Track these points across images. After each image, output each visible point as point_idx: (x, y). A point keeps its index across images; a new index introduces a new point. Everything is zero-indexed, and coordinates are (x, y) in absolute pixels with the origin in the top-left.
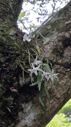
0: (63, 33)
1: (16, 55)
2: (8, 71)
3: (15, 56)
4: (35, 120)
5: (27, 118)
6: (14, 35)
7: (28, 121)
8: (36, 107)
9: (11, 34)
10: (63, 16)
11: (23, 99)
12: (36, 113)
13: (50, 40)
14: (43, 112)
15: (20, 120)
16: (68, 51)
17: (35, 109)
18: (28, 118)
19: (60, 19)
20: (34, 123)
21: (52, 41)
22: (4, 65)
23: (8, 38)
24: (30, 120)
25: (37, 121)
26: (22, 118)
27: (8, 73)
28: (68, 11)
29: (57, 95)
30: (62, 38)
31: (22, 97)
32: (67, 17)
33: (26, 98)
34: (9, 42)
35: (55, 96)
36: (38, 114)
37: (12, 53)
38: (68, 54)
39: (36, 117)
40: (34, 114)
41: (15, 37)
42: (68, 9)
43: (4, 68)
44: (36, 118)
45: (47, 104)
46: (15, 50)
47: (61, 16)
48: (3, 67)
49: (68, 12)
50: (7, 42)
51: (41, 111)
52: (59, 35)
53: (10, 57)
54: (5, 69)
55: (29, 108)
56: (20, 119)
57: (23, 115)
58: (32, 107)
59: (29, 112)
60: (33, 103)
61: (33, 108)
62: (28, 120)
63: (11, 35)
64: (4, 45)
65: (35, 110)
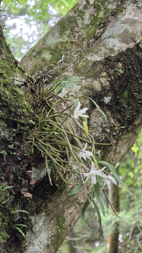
0: (89, 80)
1: (29, 127)
2: (20, 159)
3: (28, 129)
4: (48, 246)
5: (36, 242)
6: (22, 85)
7: (38, 247)
8: (50, 220)
9: (16, 83)
10: (68, 36)
11: (33, 207)
12: (50, 232)
13: (68, 92)
14: (59, 231)
15: (26, 246)
16: (96, 116)
17: (48, 225)
18: (38, 241)
19: (65, 41)
20: (48, 251)
21: (72, 95)
22: (11, 146)
23: (14, 92)
24: (42, 246)
25: (51, 247)
26: (29, 243)
27: (18, 162)
28: (77, 27)
29: (79, 199)
30: (89, 91)
31: (31, 203)
32: (77, 38)
33: (37, 206)
34: (15, 98)
35: (77, 199)
36: (53, 235)
37: (23, 123)
38: (96, 121)
39: (50, 239)
40: (46, 234)
41: (23, 89)
42: (76, 21)
43: (11, 152)
44: (50, 242)
45: (65, 216)
46: (25, 116)
47: (65, 34)
48: (9, 148)
49: (77, 29)
50: (13, 99)
51: (57, 229)
52: (83, 85)
53: (20, 130)
54: (14, 153)
55: (41, 223)
56: (27, 244)
57: (32, 238)
58: (44, 222)
59: (40, 231)
60: (47, 215)
61: (46, 223)
62: (39, 245)
63: (17, 85)
64: (10, 105)
65: (49, 227)
